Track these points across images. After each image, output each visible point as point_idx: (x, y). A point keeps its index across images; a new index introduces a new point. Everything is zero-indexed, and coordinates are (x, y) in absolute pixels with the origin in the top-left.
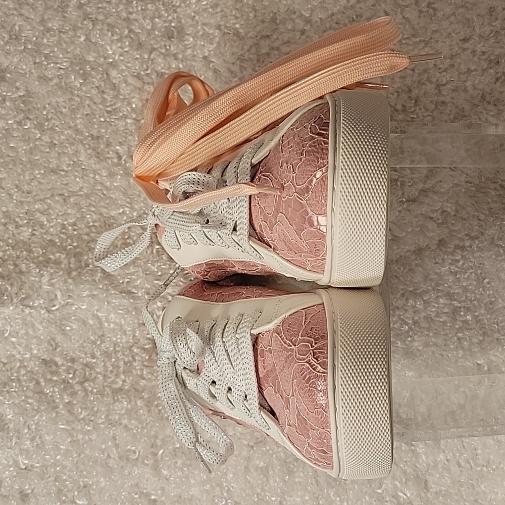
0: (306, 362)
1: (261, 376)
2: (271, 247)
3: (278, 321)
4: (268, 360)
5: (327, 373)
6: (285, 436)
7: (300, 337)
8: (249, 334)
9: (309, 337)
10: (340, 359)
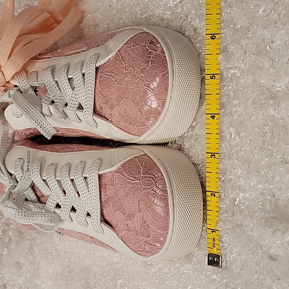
0: (152, 190)
1: (103, 200)
2: (108, 120)
3: (119, 165)
4: (110, 190)
5: (168, 196)
6: (119, 238)
7: (142, 175)
8: (97, 174)
9: (149, 174)
10: (175, 187)
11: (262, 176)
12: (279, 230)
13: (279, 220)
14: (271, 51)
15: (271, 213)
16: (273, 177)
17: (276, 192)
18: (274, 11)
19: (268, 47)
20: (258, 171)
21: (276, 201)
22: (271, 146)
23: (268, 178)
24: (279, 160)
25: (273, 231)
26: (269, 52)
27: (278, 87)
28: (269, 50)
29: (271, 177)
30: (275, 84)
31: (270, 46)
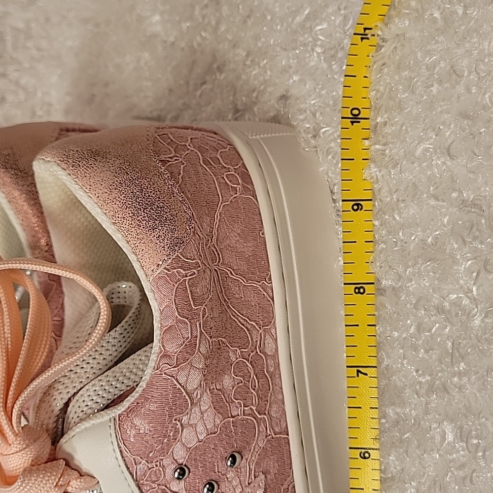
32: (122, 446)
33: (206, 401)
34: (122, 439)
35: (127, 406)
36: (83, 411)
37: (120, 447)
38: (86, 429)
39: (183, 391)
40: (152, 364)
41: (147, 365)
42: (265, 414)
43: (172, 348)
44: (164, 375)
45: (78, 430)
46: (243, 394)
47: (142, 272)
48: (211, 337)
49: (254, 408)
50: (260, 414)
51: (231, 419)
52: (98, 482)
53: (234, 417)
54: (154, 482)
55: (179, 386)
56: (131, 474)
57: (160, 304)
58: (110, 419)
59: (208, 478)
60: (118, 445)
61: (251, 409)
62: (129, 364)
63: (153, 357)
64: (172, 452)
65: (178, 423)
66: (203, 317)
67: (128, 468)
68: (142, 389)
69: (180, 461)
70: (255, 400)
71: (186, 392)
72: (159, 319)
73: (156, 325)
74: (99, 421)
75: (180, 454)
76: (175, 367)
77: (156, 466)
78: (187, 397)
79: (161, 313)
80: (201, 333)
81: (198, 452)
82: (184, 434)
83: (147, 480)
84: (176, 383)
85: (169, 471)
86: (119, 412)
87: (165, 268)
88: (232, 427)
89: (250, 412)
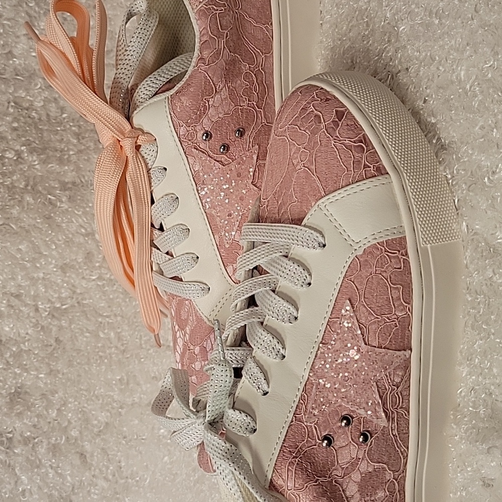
11: (475, 366)
12: (496, 447)
13: (497, 432)
14: (491, 185)
15: (486, 420)
16: (490, 369)
17: (493, 390)
18: (497, 129)
19: (486, 179)
20: (469, 358)
21: (493, 402)
22: (487, 324)
23: (483, 369)
24: (497, 346)
25: (488, 449)
26: (488, 187)
27: (499, 237)
28: (488, 184)
29: (487, 369)
30: (496, 233)
31: (489, 178)
32: (172, 113)
33: (225, 93)
34: (172, 109)
35: (176, 90)
36: (142, 98)
37: (171, 114)
38: (150, 104)
39: (211, 81)
40: (193, 64)
41: (190, 65)
42: (262, 109)
43: (206, 54)
44: (200, 70)
45: (145, 105)
46: (248, 92)
47: (190, 7)
48: (230, 52)
49: (255, 103)
50: (258, 108)
51: (240, 107)
52: (156, 139)
53: (241, 106)
54: (190, 140)
55: (208, 78)
56: (176, 132)
57: (200, 27)
58: (165, 98)
59: (223, 142)
60: (170, 113)
61: (253, 103)
62: (168, 67)
63: (194, 60)
64: (202, 122)
65: (207, 102)
66: (226, 38)
67: (175, 129)
68: (186, 79)
69: (207, 129)
70: (256, 99)
71: (213, 83)
72: (199, 36)
73: (197, 40)
74: (158, 99)
75: (207, 124)
76: (207, 65)
77: (192, 130)
78: (213, 86)
79: (201, 33)
80: (224, 47)
81: (218, 125)
82: (210, 111)
83: (185, 139)
84: (207, 75)
85: (200, 134)
86: (172, 94)
87: (204, 4)
88: (240, 113)
89: (252, 105)
